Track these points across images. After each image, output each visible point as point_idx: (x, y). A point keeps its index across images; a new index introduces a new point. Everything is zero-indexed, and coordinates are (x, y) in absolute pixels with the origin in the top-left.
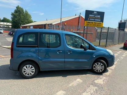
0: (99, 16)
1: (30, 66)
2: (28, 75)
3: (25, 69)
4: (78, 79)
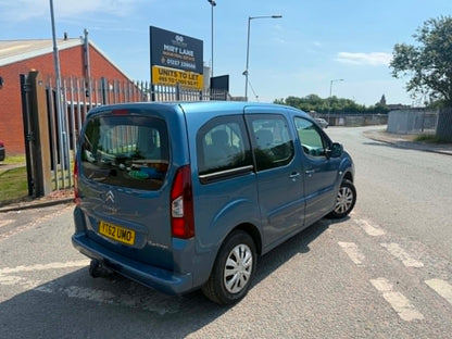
0: (191, 53)
1: (243, 250)
2: (239, 285)
3: (231, 268)
4: (340, 243)
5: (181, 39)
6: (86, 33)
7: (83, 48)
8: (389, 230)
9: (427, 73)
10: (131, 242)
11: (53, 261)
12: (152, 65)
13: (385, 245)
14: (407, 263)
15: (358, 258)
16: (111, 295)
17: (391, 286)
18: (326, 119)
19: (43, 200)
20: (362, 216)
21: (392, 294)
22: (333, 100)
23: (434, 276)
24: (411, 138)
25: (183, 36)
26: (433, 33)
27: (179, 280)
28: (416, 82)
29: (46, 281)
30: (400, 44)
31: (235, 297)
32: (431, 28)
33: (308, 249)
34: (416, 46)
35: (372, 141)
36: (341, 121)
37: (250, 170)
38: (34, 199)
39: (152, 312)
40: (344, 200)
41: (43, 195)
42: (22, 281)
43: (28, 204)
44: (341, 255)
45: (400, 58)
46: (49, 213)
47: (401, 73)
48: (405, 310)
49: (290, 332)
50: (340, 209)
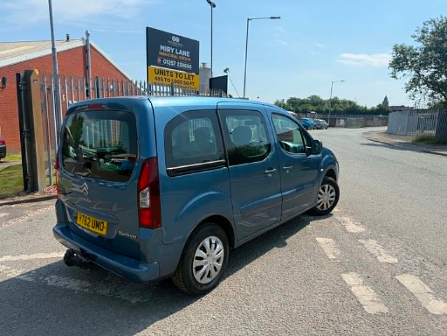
0: (187, 54)
1: (213, 242)
2: (209, 276)
3: (200, 259)
4: (318, 239)
5: (177, 40)
6: (88, 35)
7: (85, 49)
8: (369, 227)
9: (426, 73)
10: (104, 232)
11: (38, 252)
12: (148, 65)
13: (362, 241)
14: (381, 259)
15: (334, 254)
16: (88, 284)
17: (361, 280)
18: (326, 120)
19: (37, 195)
20: (344, 214)
21: (361, 287)
22: (334, 102)
23: (406, 272)
24: (409, 139)
25: (180, 37)
26: (433, 33)
27: (146, 268)
28: (415, 82)
29: (28, 270)
30: (399, 44)
31: (204, 288)
32: (431, 28)
33: (285, 244)
34: (415, 47)
35: (370, 142)
36: (342, 122)
37: (222, 164)
38: (28, 193)
39: (124, 301)
40: (326, 197)
41: (37, 190)
42: (7, 270)
43: (22, 199)
44: (316, 251)
45: (399, 59)
46: (41, 207)
47: (400, 74)
48: (371, 303)
49: (254, 321)
50: (322, 206)
